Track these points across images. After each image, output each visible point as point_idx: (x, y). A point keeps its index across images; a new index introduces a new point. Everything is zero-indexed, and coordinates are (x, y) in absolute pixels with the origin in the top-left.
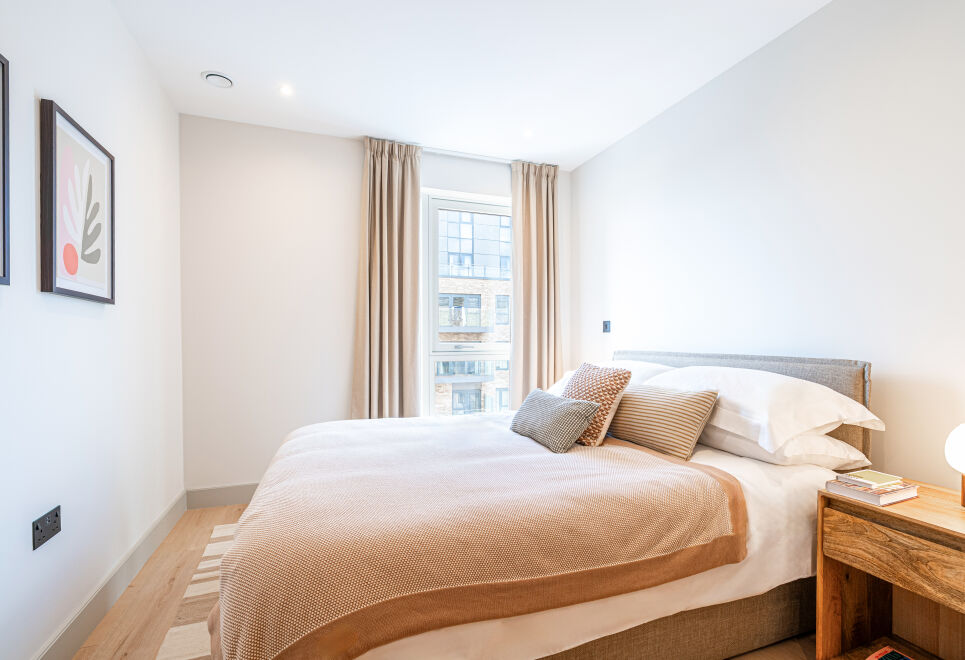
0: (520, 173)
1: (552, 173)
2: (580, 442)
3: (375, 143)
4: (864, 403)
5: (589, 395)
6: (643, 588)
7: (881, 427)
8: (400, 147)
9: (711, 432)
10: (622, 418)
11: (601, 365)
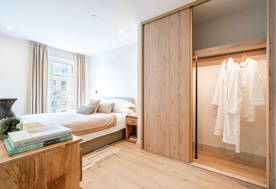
0: (76, 56)
1: (84, 57)
2: (91, 113)
3: (34, 42)
4: (133, 104)
5: (93, 105)
6: (101, 130)
7: (135, 107)
8: (42, 45)
9: (113, 109)
10: (99, 109)
11: (95, 99)
